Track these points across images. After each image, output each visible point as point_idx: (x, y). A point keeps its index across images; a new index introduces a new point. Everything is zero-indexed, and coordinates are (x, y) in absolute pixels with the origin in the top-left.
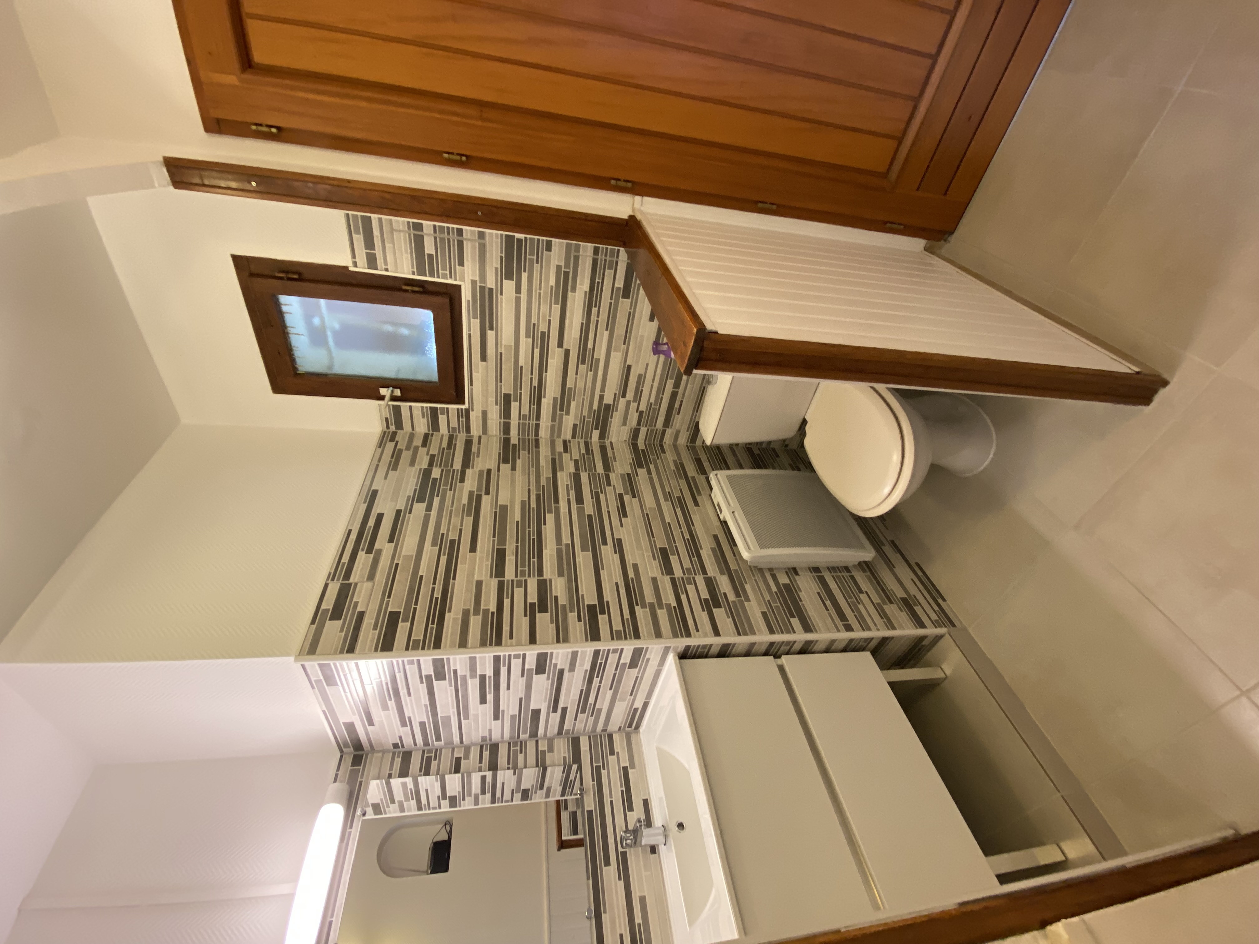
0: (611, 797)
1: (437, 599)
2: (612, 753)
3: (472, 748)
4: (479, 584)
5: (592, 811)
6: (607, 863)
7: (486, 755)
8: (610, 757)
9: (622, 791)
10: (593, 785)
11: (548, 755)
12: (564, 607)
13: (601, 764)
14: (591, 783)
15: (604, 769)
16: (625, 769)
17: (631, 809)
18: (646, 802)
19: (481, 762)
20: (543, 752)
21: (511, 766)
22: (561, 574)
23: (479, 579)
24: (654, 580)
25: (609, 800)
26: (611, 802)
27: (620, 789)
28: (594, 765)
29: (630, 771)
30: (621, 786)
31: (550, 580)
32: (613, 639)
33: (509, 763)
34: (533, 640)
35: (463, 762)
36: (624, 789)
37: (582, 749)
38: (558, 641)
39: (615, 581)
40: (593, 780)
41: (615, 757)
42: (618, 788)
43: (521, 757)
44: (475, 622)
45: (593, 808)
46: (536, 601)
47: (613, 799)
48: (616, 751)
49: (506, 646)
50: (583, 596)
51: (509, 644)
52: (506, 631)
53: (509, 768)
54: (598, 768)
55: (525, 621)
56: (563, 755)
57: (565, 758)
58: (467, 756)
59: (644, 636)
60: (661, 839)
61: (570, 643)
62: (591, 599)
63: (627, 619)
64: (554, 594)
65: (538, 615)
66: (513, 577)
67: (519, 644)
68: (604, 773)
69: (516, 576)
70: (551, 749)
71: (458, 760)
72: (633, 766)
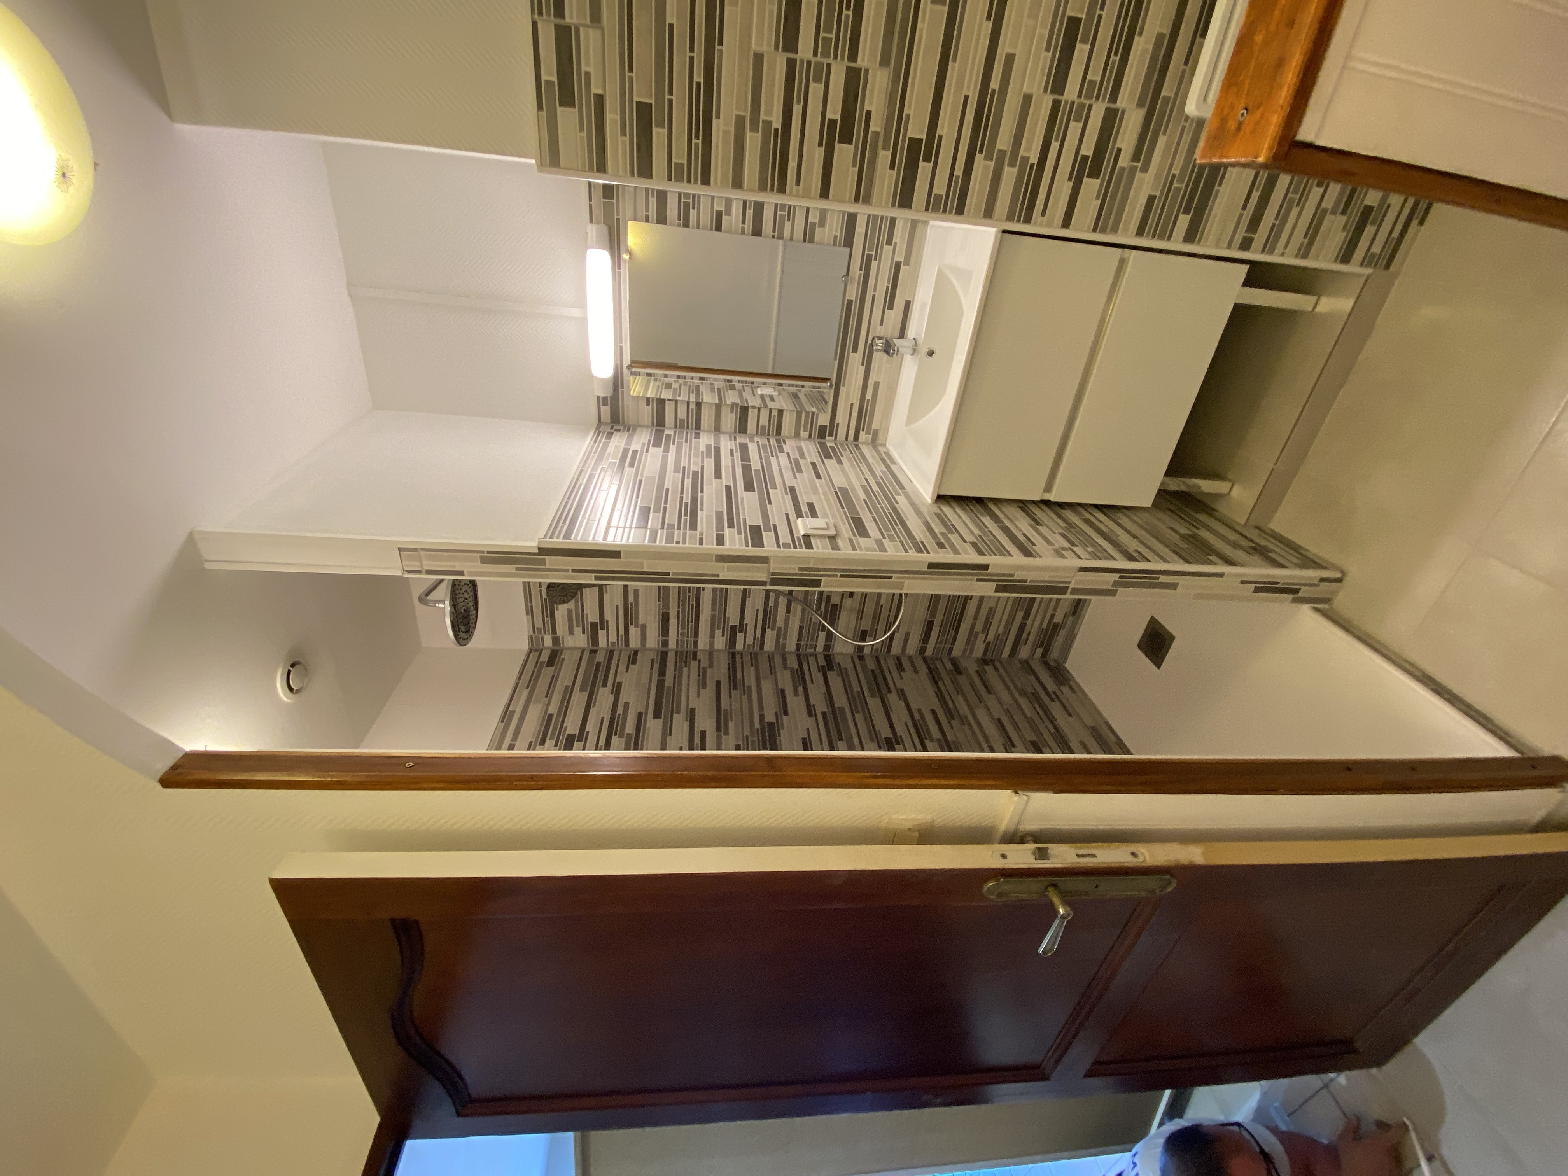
0: (875, 291)
1: (698, 84)
2: (889, 243)
3: (735, 202)
4: (759, 58)
5: (852, 301)
6: (855, 350)
7: (749, 214)
8: (885, 247)
9: (888, 288)
10: (860, 275)
11: (818, 229)
12: (877, 134)
13: (874, 253)
14: (858, 272)
15: (875, 259)
16: (898, 265)
17: (891, 307)
18: (908, 305)
19: (744, 222)
20: (813, 224)
21: (776, 234)
22: (884, 62)
23: (759, 49)
24: (1027, 99)
25: (872, 293)
26: (874, 296)
27: (886, 284)
28: (866, 252)
29: (902, 267)
30: (888, 283)
31: (867, 71)
32: (927, 209)
33: (774, 231)
34: (825, 193)
35: (725, 218)
36: (890, 285)
37: (857, 230)
38: (857, 200)
39: (965, 92)
40: (861, 270)
41: (891, 247)
42: (884, 284)
43: (788, 225)
44: (753, 141)
45: (853, 298)
46: (838, 117)
47: (876, 294)
48: (894, 240)
49: (791, 195)
50: (908, 116)
51: (794, 192)
52: (793, 167)
53: (773, 237)
54: (869, 257)
55: (819, 153)
56: (834, 233)
57: (836, 237)
58: (728, 212)
59: (969, 212)
60: (910, 351)
61: (871, 205)
62: (917, 129)
63: (958, 177)
64: (867, 107)
65: (838, 146)
66: (809, 55)
67: (807, 195)
68: (874, 264)
69: (815, 54)
70: (822, 224)
71: (719, 215)
72: (907, 263)
